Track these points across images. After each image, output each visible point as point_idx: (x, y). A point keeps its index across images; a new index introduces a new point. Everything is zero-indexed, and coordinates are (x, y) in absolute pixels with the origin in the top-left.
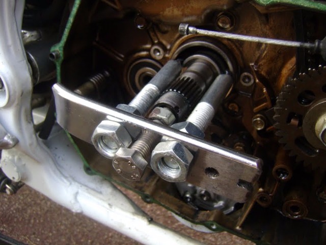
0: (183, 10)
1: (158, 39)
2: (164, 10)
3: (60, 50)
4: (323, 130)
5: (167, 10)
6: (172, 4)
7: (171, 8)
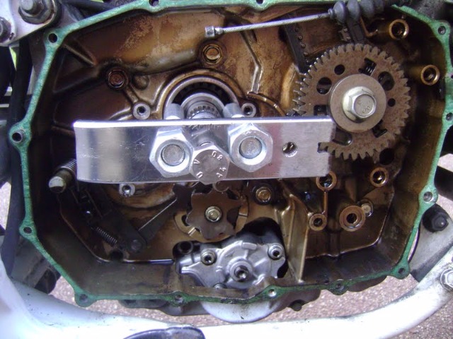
0: (172, 46)
1: (138, 98)
2: (150, 51)
3: (25, 128)
4: (353, 102)
5: (154, 49)
6: (159, 42)
7: (158, 46)
